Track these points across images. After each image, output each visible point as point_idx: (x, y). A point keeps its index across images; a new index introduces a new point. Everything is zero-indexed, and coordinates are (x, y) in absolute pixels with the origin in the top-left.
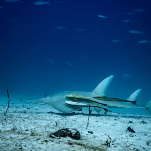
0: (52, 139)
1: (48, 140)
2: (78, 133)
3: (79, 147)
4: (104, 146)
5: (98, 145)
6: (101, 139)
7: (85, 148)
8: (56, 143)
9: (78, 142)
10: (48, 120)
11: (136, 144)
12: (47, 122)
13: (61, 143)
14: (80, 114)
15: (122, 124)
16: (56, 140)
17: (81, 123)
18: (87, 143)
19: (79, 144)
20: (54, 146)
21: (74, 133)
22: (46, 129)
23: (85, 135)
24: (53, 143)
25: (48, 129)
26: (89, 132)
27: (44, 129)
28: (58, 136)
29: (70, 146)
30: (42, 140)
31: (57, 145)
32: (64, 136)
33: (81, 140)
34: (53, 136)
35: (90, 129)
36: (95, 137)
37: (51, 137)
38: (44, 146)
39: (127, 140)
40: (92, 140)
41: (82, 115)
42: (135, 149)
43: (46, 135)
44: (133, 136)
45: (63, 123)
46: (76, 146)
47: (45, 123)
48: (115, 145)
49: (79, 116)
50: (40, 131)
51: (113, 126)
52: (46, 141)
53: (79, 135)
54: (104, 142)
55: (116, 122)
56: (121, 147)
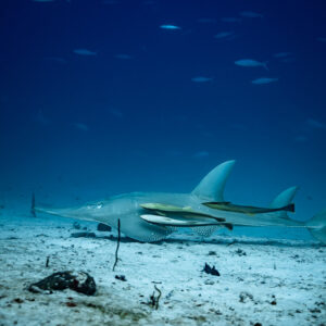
0: (31, 296)
1: (22, 298)
2: (90, 279)
3: (90, 310)
4: (147, 308)
5: (135, 305)
6: (143, 292)
7: (104, 312)
8: (41, 304)
9: (91, 299)
10: (31, 253)
11: (216, 301)
12: (28, 257)
13: (51, 304)
14: (106, 238)
15: (193, 257)
16: (43, 296)
17: (104, 258)
18: (109, 300)
19: (90, 305)
20: (35, 311)
21: (82, 280)
22: (22, 275)
23: (109, 285)
24: (33, 304)
25: (27, 274)
26: (117, 277)
27: (19, 273)
28: (46, 289)
29: (69, 309)
30: (10, 299)
31: (42, 309)
32: (61, 287)
33: (98, 295)
34: (36, 288)
35: (121, 271)
36: (129, 288)
37: (31, 290)
38: (12, 313)
39: (200, 292)
40: (122, 295)
41: (108, 241)
42: (212, 310)
43: (21, 286)
44: (212, 284)
45: (63, 259)
46: (84, 310)
47: (22, 261)
48: (170, 305)
49: (102, 242)
50: (8, 279)
51: (175, 261)
52: (18, 301)
53: (94, 284)
54: (146, 299)
55: (182, 253)
56: (183, 307)
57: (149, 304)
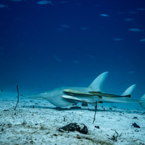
1: (57, 134)
2: (85, 127)
3: (87, 141)
4: (111, 141)
5: (106, 139)
7: (93, 142)
8: (65, 137)
9: (86, 136)
10: (56, 115)
11: (141, 139)
12: (55, 116)
13: (70, 137)
14: (86, 109)
15: (127, 119)
16: (65, 134)
17: (87, 118)
18: (95, 137)
19: (87, 138)
21: (82, 127)
22: (54, 124)
23: (93, 130)
24: (62, 137)
25: (56, 124)
26: (95, 127)
28: (66, 130)
29: (78, 140)
30: (52, 134)
31: (66, 139)
32: (73, 130)
33: (88, 134)
34: (62, 130)
35: (97, 124)
36: (101, 132)
37: (60, 131)
38: (53, 140)
39: (133, 135)
40: (99, 134)
41: (88, 111)
43: (55, 129)
44: (138, 131)
45: (70, 118)
46: (84, 140)
47: (53, 118)
48: (122, 140)
49: (85, 111)
51: (119, 121)
52: (55, 135)
53: (87, 129)
54: (111, 136)
56: (128, 141)
57: (112, 139)
